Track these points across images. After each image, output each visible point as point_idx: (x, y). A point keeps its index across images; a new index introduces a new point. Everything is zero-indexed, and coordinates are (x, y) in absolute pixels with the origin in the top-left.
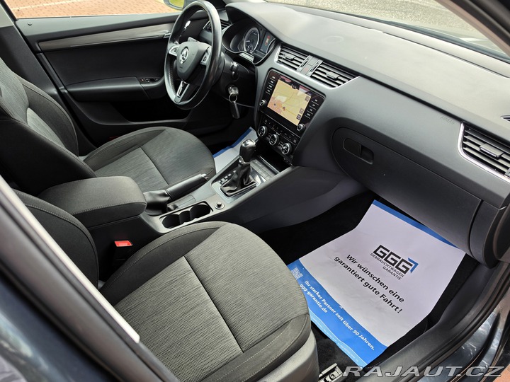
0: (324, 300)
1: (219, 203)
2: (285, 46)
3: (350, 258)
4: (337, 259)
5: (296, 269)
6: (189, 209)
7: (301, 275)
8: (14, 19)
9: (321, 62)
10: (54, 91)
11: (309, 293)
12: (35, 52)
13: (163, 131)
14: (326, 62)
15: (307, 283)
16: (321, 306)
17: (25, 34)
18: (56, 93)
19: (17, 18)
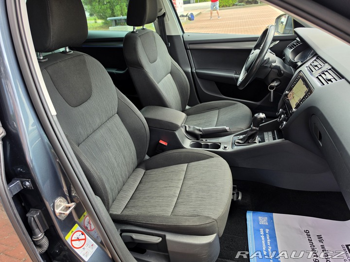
0: (270, 248)
1: (226, 146)
2: (319, 57)
3: (320, 237)
4: (307, 232)
5: (266, 218)
6: (209, 144)
7: (267, 224)
8: (183, 32)
9: (330, 67)
10: (189, 70)
11: (263, 237)
12: (187, 49)
13: (235, 104)
14: (333, 68)
15: (267, 231)
16: (264, 249)
17: (185, 40)
18: (190, 71)
19: (185, 32)
